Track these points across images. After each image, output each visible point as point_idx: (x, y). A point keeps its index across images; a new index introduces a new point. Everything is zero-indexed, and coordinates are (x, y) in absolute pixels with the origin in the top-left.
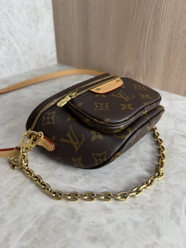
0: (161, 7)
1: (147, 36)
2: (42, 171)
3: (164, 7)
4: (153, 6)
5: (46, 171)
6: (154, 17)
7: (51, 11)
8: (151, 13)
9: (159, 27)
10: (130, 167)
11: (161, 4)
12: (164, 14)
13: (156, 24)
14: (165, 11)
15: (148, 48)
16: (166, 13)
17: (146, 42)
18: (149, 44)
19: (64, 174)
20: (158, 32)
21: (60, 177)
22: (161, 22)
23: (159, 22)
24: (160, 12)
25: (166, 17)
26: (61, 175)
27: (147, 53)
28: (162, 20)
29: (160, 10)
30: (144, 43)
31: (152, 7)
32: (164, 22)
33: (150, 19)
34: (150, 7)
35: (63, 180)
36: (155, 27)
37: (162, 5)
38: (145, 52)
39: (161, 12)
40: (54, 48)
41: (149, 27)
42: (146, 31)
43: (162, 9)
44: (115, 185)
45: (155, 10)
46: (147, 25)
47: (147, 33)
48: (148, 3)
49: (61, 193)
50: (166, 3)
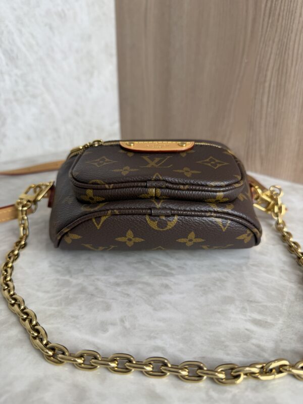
0: (290, 41)
1: (267, 90)
2: (44, 305)
3: (295, 39)
4: (276, 40)
5: (51, 306)
6: (277, 57)
7: (114, 60)
8: (274, 51)
9: (286, 73)
10: (219, 312)
11: (288, 35)
12: (296, 51)
13: (281, 68)
14: (296, 46)
15: (269, 109)
16: (298, 50)
17: (265, 100)
18: (270, 104)
19: (82, 315)
20: (285, 82)
21: (73, 319)
22: (290, 65)
23: (287, 65)
24: (287, 48)
25: (299, 56)
26: (76, 317)
27: (266, 118)
28: (292, 61)
29: (288, 46)
30: (262, 101)
31: (273, 42)
32: (296, 64)
33: (272, 61)
34: (271, 42)
35: (78, 326)
36: (280, 73)
37: (291, 37)
38: (264, 116)
39: (289, 48)
40: (116, 116)
41: (269, 74)
42: (265, 81)
43: (292, 43)
44: (181, 346)
45: (280, 46)
46: (267, 70)
47: (267, 84)
48: (267, 36)
49: (65, 350)
50: (298, 34)
